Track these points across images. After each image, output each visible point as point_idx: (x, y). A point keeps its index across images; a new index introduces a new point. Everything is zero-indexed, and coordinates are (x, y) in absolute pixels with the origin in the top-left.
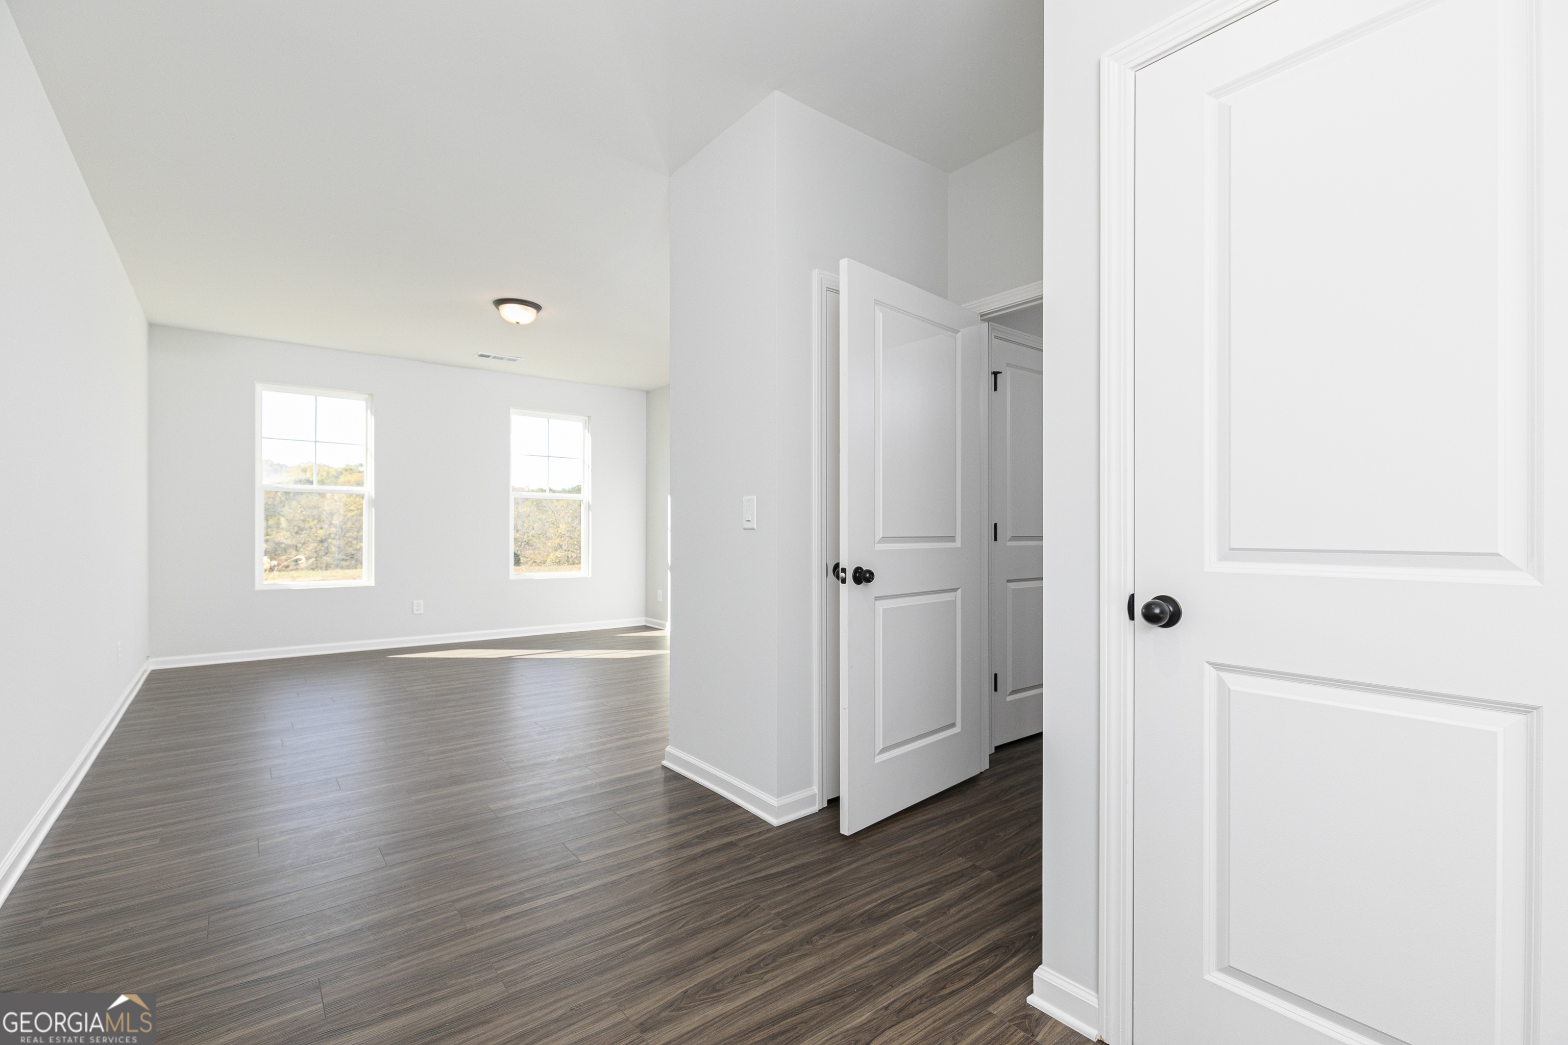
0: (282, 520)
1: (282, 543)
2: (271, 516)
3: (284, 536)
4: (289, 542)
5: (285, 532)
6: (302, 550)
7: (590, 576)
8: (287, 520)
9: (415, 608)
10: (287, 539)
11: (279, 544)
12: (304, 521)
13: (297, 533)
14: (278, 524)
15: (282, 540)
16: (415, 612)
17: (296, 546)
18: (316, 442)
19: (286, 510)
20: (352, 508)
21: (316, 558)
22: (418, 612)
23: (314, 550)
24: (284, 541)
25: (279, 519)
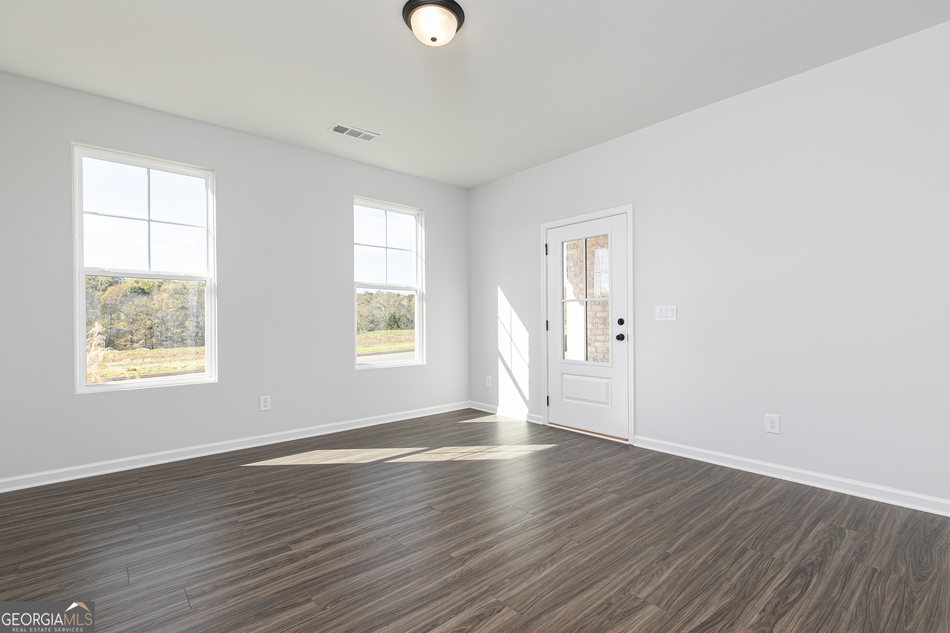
0: (122, 314)
1: (122, 330)
2: (114, 312)
3: (123, 325)
4: (126, 329)
5: (124, 323)
6: (135, 334)
7: (425, 363)
8: (125, 314)
9: (262, 404)
10: (125, 327)
11: (119, 330)
12: (137, 315)
13: (132, 323)
14: (119, 318)
15: (122, 328)
16: (263, 409)
17: (132, 332)
18: (149, 221)
19: (124, 308)
20: (170, 306)
21: (145, 339)
22: (266, 409)
23: (144, 334)
24: (123, 328)
25: (119, 314)
